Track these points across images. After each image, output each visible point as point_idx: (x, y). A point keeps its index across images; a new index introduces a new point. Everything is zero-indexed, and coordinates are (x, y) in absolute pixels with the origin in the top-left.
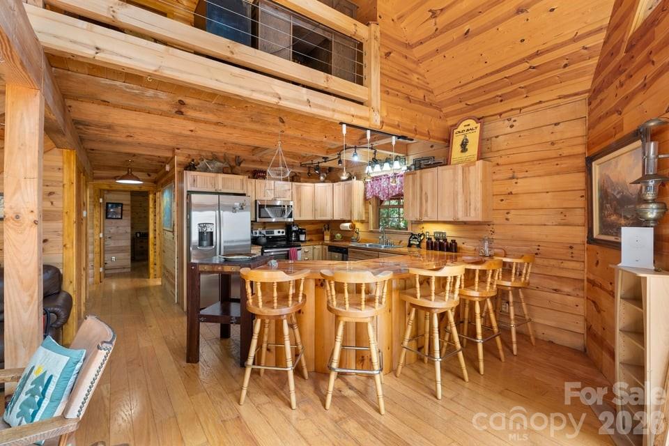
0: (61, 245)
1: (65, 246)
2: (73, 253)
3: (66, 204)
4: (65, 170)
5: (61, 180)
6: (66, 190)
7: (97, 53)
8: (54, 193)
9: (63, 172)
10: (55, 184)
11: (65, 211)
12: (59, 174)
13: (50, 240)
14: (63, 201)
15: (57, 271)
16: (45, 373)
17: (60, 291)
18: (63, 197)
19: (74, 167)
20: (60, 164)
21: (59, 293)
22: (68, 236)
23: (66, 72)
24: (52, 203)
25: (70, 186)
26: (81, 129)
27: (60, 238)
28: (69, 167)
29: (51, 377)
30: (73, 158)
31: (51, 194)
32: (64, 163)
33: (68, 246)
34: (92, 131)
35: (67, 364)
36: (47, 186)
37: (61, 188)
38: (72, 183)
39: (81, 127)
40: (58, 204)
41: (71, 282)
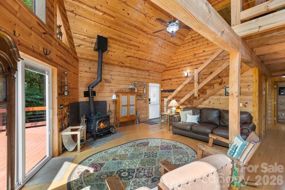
0: (252, 105)
1: (253, 105)
2: (257, 109)
3: (254, 89)
4: (254, 76)
5: (252, 80)
6: (254, 84)
7: (259, 29)
8: (250, 85)
9: (253, 77)
10: (250, 82)
11: (254, 92)
12: (252, 78)
13: (248, 103)
14: (253, 88)
15: (250, 115)
16: (236, 144)
17: (251, 122)
18: (253, 87)
19: (257, 74)
20: (252, 74)
21: (251, 123)
22: (255, 102)
23: (251, 39)
24: (249, 89)
25: (256, 82)
26: (262, 58)
27: (252, 103)
28: (256, 75)
29: (237, 146)
30: (257, 71)
31: (249, 86)
32: (253, 73)
33: (255, 106)
34: (267, 57)
35: (242, 145)
36: (247, 83)
37: (252, 83)
38: (257, 81)
39: (261, 57)
40: (251, 90)
41: (256, 120)
